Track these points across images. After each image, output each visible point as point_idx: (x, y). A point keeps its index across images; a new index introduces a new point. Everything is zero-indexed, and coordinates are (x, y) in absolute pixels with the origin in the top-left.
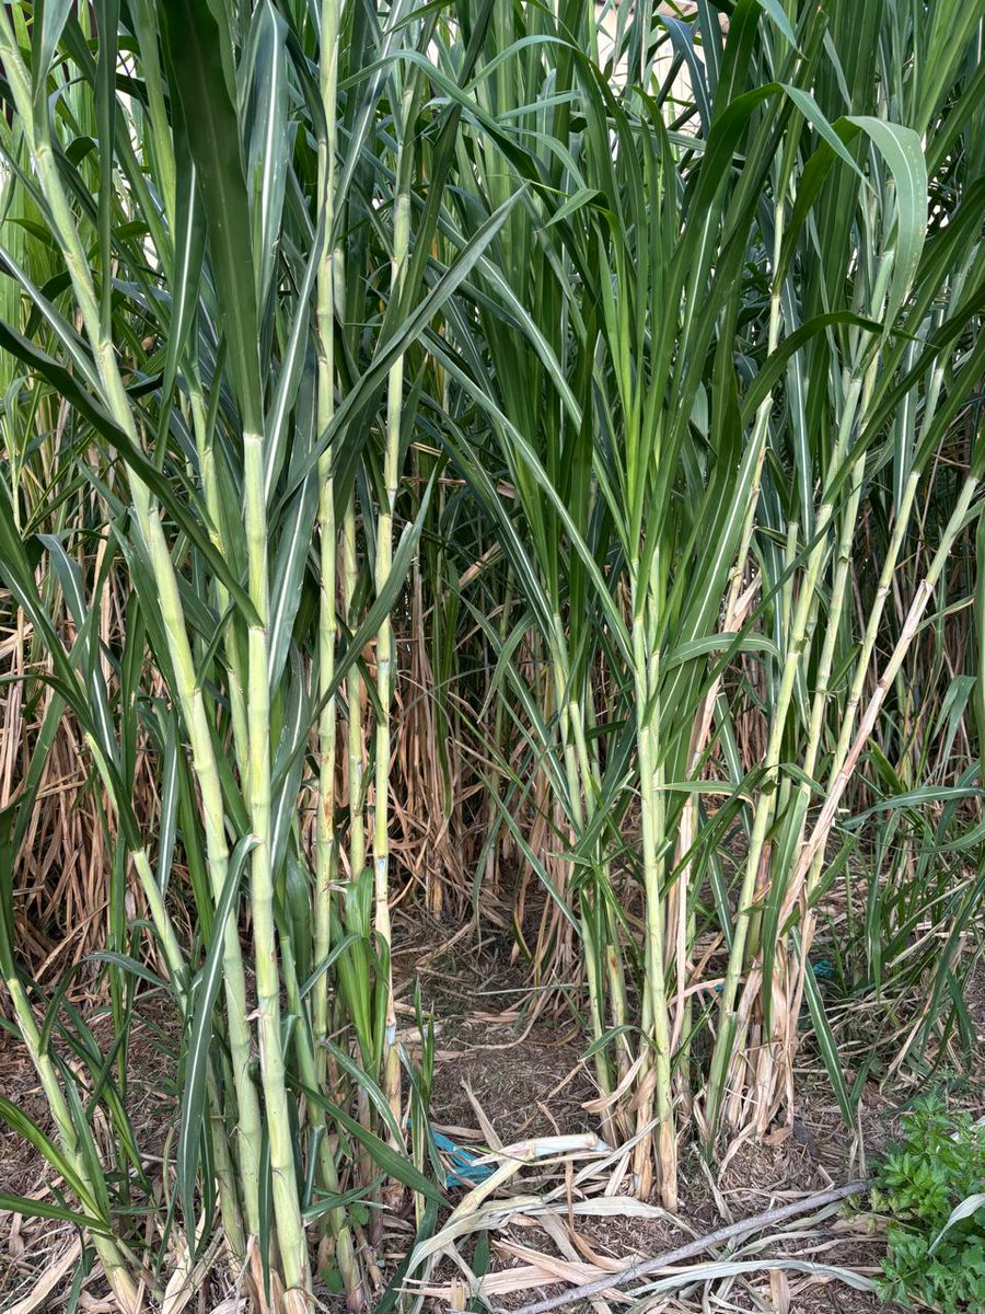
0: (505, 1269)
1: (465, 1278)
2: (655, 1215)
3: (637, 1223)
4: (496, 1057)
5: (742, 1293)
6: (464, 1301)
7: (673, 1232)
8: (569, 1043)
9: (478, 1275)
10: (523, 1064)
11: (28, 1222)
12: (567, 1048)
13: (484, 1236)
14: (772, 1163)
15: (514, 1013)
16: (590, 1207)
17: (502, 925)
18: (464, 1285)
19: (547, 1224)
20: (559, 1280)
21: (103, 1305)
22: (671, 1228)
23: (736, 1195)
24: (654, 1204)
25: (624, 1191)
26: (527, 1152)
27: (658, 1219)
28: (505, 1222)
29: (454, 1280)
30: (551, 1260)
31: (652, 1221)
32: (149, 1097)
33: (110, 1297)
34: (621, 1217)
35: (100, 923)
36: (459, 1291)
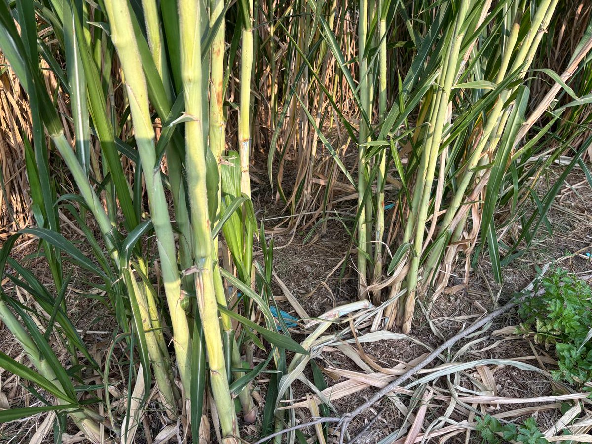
0: (335, 383)
1: (314, 393)
2: (400, 338)
3: (391, 343)
4: (278, 253)
5: (465, 378)
6: (318, 407)
7: (412, 346)
8: (315, 243)
9: (321, 390)
10: (294, 256)
11: (6, 382)
12: (314, 245)
13: (314, 364)
14: (450, 302)
15: (280, 229)
16: (366, 338)
17: (258, 182)
18: (315, 397)
19: (345, 350)
20: (367, 386)
21: (77, 437)
22: (410, 344)
23: (437, 322)
24: (397, 332)
25: (381, 327)
26: (335, 315)
27: (403, 340)
28: (320, 352)
29: (307, 394)
30: (359, 375)
31: (399, 341)
32: (71, 293)
33: (80, 433)
34: (383, 341)
35: (11, 189)
36: (312, 401)
